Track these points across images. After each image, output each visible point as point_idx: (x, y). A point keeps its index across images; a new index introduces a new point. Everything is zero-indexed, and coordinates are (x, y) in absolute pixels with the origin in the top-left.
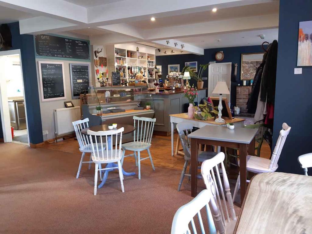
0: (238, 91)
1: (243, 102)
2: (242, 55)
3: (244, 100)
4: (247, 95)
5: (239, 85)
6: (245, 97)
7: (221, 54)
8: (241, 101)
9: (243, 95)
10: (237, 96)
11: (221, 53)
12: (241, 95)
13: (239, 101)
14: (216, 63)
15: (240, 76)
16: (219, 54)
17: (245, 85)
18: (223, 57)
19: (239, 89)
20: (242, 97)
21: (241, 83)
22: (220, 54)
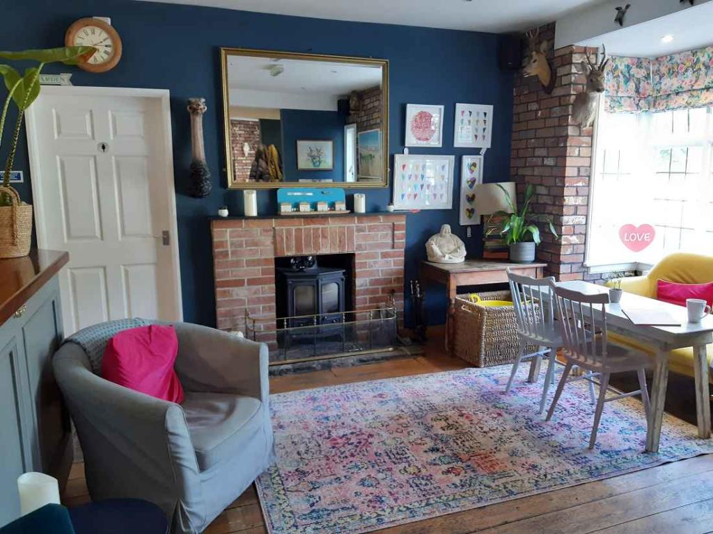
0: (222, 244)
1: (251, 301)
2: (223, 52)
3: (255, 287)
4: (267, 261)
5: (225, 213)
6: (257, 272)
7: (104, 35)
8: (241, 293)
9: (250, 263)
10: (218, 270)
11: (102, 26)
12: (237, 264)
13: (235, 297)
14: (75, 82)
15: (225, 166)
16: (88, 29)
17: (254, 213)
18: (115, 50)
19: (225, 235)
20: (244, 272)
21: (234, 202)
22: (98, 30)
